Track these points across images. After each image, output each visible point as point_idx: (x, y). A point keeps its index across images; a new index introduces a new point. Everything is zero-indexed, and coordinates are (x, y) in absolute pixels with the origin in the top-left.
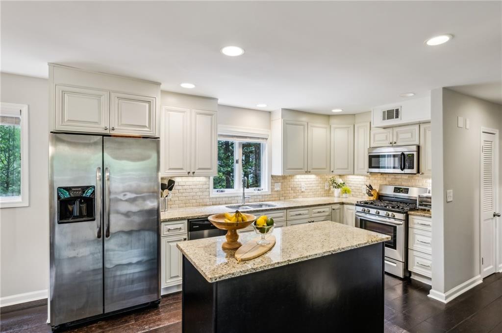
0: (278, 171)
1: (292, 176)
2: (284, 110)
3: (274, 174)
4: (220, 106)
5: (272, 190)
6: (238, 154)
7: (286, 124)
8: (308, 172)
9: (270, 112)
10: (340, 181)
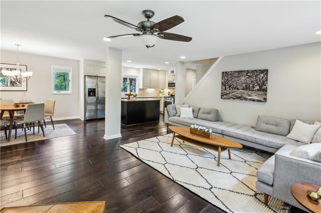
0: (141, 87)
1: (146, 89)
2: (143, 68)
3: (140, 88)
4: (124, 67)
5: (139, 93)
6: (128, 82)
7: (144, 73)
8: (150, 88)
9: (139, 69)
10: (162, 91)
